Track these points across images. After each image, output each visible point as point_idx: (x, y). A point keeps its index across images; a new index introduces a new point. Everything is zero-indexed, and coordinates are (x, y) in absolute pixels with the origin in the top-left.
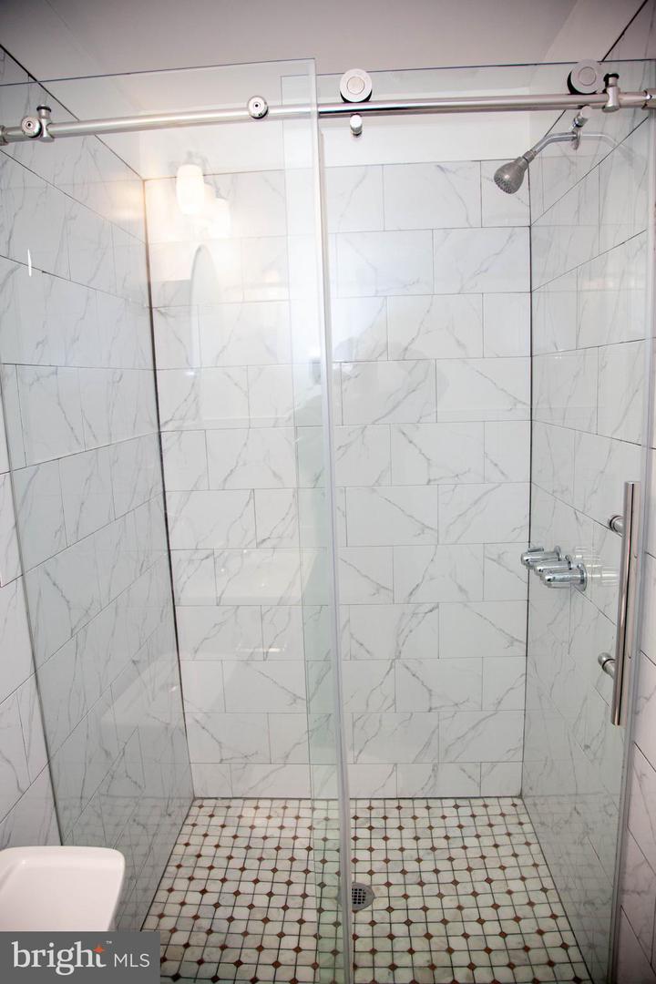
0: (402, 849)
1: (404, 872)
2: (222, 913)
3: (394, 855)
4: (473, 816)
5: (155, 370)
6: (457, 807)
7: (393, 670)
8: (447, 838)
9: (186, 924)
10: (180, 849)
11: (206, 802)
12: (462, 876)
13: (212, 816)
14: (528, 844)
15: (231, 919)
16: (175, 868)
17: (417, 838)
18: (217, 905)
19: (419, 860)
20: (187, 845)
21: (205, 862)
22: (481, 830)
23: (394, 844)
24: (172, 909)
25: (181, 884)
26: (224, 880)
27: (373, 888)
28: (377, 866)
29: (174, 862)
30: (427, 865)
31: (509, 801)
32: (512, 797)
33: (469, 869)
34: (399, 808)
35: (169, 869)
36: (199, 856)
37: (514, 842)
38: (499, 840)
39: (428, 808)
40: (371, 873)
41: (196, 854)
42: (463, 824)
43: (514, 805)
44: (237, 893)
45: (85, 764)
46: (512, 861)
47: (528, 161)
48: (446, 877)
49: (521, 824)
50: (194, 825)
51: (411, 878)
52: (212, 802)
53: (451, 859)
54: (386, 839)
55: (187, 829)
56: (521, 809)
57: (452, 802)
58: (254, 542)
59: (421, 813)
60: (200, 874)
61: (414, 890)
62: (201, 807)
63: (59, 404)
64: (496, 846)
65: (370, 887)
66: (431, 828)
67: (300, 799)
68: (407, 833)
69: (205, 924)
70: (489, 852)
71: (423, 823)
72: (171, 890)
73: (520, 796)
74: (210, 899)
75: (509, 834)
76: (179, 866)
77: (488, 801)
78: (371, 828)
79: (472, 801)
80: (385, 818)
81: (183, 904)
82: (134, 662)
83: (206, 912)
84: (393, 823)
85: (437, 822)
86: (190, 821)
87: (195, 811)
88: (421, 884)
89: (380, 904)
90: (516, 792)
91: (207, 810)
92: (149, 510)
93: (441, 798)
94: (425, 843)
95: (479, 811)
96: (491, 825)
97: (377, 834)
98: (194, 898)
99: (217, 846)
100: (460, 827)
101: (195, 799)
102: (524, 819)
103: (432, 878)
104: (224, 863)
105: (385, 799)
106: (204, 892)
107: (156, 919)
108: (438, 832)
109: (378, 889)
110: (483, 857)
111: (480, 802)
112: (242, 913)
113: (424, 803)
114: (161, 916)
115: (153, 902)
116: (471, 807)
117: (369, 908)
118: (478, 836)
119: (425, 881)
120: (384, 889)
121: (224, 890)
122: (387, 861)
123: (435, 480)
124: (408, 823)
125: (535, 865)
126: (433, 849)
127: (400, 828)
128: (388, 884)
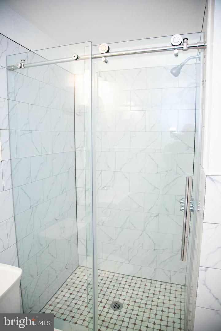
0: (137, 295)
1: (135, 302)
2: (74, 301)
3: (134, 296)
4: (165, 289)
5: (75, 132)
6: (161, 285)
7: (142, 234)
8: (154, 294)
9: (63, 302)
10: (69, 280)
11: (82, 268)
12: (154, 308)
13: (82, 272)
14: (181, 302)
15: (76, 304)
16: (66, 285)
17: (144, 292)
18: (74, 299)
19: (142, 299)
20: (72, 279)
21: (75, 285)
22: (166, 294)
23: (135, 292)
24: (60, 297)
25: (66, 290)
26: (78, 292)
27: (123, 304)
28: (128, 298)
29: (66, 283)
30: (144, 301)
31: (180, 286)
32: (181, 285)
33: (157, 306)
34: (141, 281)
35: (64, 285)
36: (74, 283)
37: (176, 300)
38: (171, 299)
39: (151, 283)
40: (124, 300)
41: (73, 282)
42: (161, 290)
43: (181, 288)
44: (81, 297)
45: (32, 246)
46: (173, 307)
47: (182, 66)
48: (148, 307)
49: (181, 295)
50: (76, 274)
51: (137, 304)
52: (84, 268)
53: (152, 301)
54: (133, 290)
55: (73, 275)
56: (183, 290)
57: (160, 283)
58: (101, 187)
59: (148, 284)
60: (72, 288)
61: (136, 308)
62: (80, 269)
63: (32, 141)
64: (170, 300)
65: (122, 304)
66: (150, 290)
67: (111, 272)
68: (141, 290)
69: (68, 303)
70: (167, 302)
71: (147, 288)
72: (62, 291)
73: (185, 285)
74: (72, 296)
75: (175, 297)
76: (67, 285)
77: (172, 285)
78: (130, 286)
79: (167, 284)
80: (136, 283)
81: (64, 296)
82: (56, 219)
83: (70, 300)
84: (138, 286)
85: (152, 288)
86: (75, 272)
87: (78, 269)
88: (139, 307)
89: (124, 310)
90: (183, 284)
91: (81, 270)
92: (68, 174)
93: (156, 281)
94: (146, 294)
95: (168, 287)
96: (170, 293)
97: (131, 288)
98: (68, 295)
99: (80, 281)
100: (160, 291)
101: (79, 266)
102: (183, 293)
103: (144, 306)
104: (80, 287)
105: (138, 277)
106: (71, 294)
107: (55, 298)
108: (152, 292)
109: (125, 305)
110: (163, 303)
111: (170, 285)
112: (80, 303)
113: (150, 281)
114: (57, 298)
115: (56, 293)
116: (166, 285)
117: (120, 311)
118: (164, 296)
119: (141, 306)
120: (127, 306)
121: (77, 295)
122: (131, 297)
123: (159, 172)
124: (143, 286)
125: (181, 310)
126: (148, 297)
127: (139, 288)
128: (128, 305)
